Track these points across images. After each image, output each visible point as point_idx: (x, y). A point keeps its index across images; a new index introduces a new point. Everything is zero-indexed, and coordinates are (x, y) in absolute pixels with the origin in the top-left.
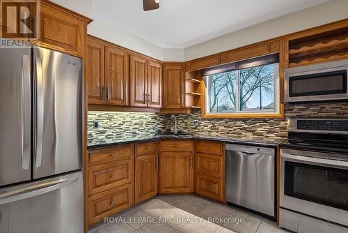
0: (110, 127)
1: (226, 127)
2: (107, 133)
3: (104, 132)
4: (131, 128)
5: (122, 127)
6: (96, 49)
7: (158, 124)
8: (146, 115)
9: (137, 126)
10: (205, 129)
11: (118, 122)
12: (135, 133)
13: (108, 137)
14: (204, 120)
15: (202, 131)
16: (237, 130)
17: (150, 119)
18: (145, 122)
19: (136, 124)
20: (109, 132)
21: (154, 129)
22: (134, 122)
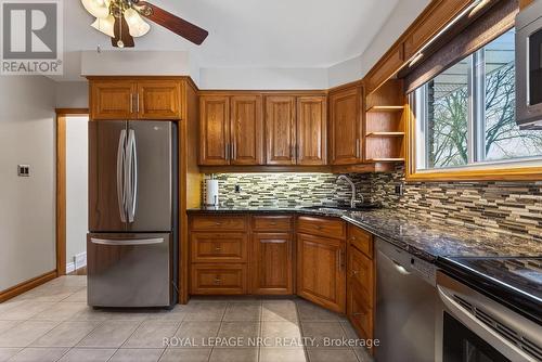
0: (256, 193)
1: (442, 200)
2: (251, 199)
3: (248, 198)
4: (287, 194)
5: (272, 192)
6: (219, 103)
7: (339, 190)
8: (314, 176)
9: (297, 193)
10: (410, 203)
11: (266, 187)
12: (293, 202)
13: (251, 204)
14: (410, 184)
15: (407, 208)
16: (464, 212)
17: (321, 183)
18: (312, 186)
19: (294, 189)
20: (254, 198)
21: (329, 197)
22: (292, 186)
